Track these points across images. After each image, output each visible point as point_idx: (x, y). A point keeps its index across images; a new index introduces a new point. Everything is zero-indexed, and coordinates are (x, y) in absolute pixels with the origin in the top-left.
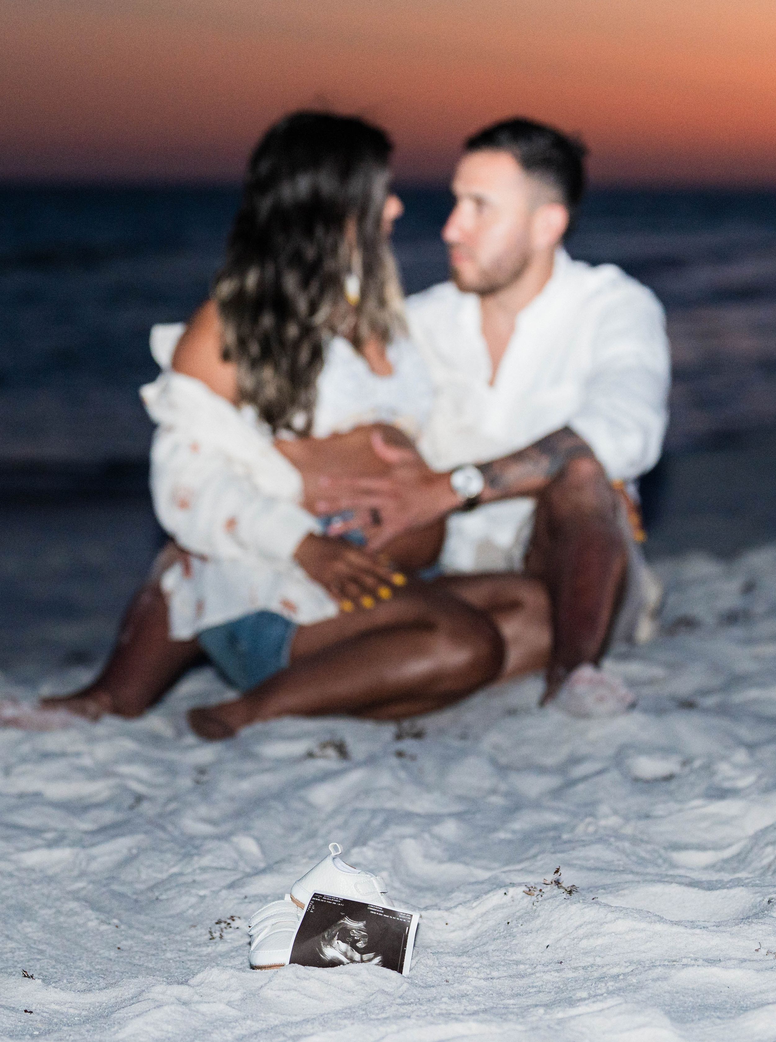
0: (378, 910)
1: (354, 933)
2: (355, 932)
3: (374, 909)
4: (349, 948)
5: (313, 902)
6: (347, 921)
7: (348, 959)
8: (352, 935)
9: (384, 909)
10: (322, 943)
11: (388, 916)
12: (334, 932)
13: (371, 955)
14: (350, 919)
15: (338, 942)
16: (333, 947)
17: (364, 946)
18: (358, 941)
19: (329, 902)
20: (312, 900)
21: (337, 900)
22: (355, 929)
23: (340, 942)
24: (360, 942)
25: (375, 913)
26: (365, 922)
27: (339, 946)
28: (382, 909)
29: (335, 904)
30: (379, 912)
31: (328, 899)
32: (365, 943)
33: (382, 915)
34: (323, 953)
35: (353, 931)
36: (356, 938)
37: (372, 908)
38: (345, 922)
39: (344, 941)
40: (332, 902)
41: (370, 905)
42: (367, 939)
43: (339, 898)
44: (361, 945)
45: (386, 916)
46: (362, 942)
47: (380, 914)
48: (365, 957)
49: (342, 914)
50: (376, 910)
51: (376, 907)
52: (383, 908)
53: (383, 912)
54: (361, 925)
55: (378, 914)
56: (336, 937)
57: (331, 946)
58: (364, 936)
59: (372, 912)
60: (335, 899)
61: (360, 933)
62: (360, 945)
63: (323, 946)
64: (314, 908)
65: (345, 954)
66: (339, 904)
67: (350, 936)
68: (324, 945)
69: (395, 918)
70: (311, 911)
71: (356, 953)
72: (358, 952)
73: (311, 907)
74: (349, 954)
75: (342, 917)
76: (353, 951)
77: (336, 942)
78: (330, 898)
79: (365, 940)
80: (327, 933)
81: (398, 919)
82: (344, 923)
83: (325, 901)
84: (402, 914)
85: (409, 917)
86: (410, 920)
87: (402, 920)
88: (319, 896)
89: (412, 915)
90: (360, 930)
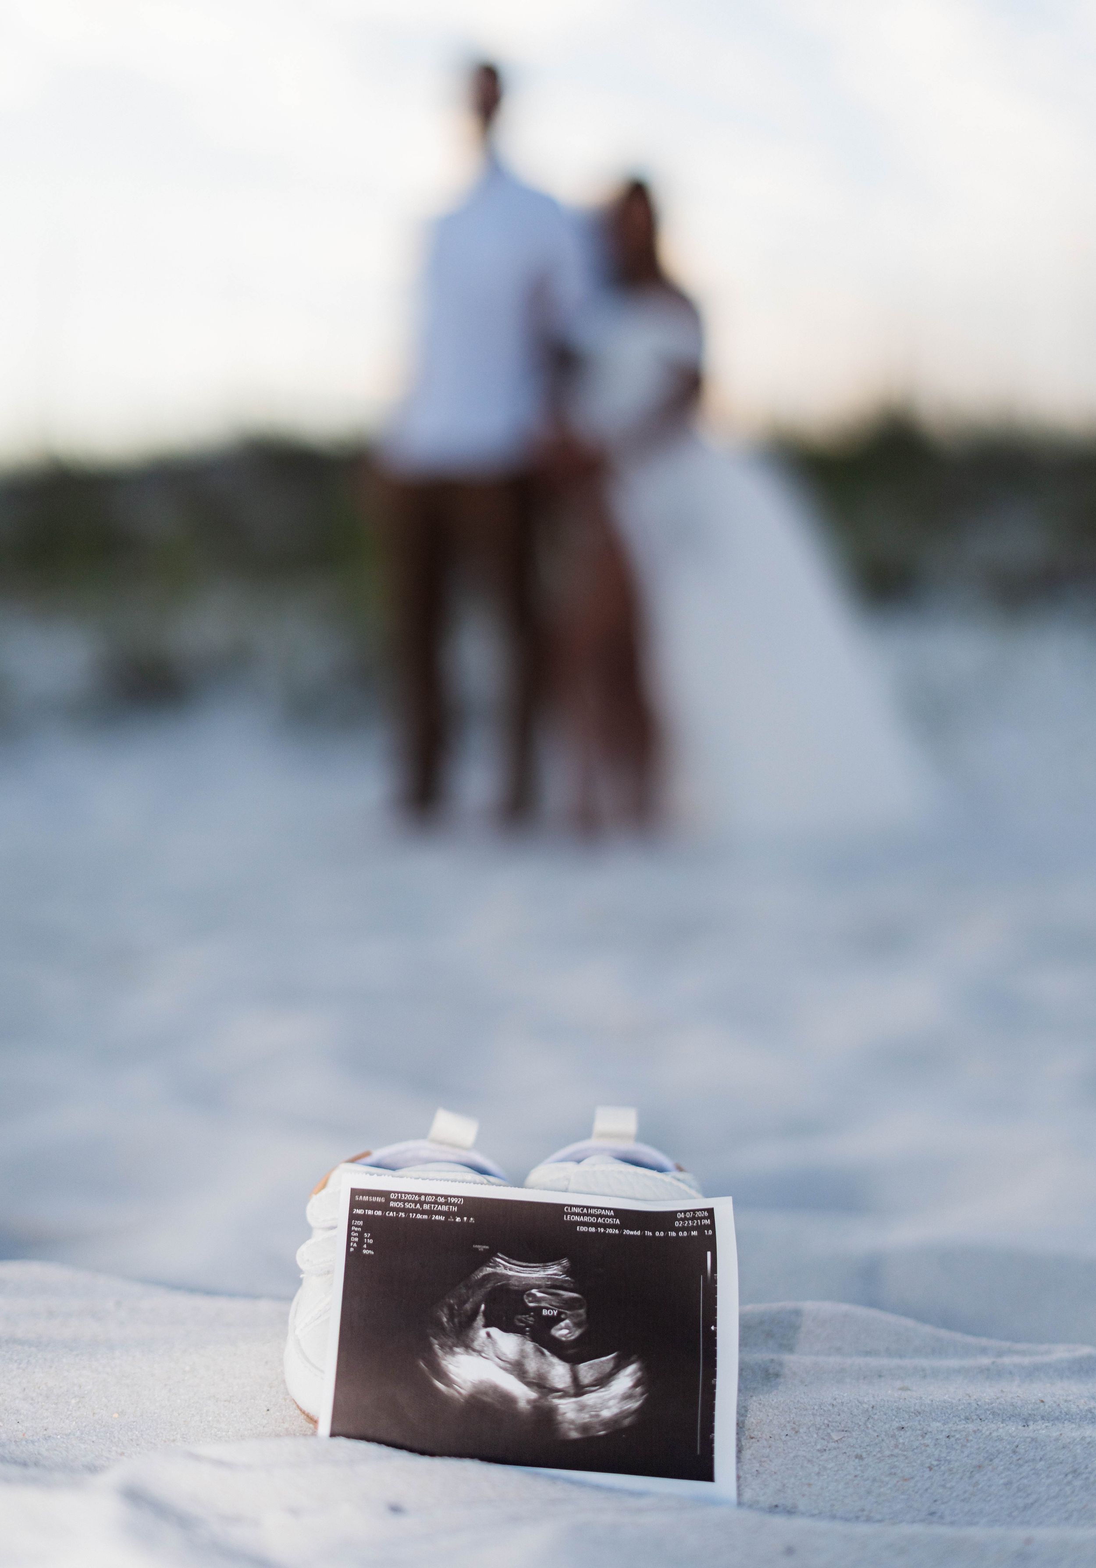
0: (600, 1220)
1: (536, 1299)
2: (539, 1295)
3: (586, 1219)
4: (530, 1346)
5: (361, 1223)
6: (505, 1267)
7: (529, 1384)
8: (531, 1305)
9: (619, 1213)
10: (435, 1342)
11: (639, 1233)
12: (468, 1306)
13: (606, 1361)
14: (514, 1262)
15: (488, 1335)
16: (474, 1350)
17: (577, 1333)
18: (556, 1320)
19: (419, 1216)
20: (352, 1217)
21: (441, 1204)
22: (538, 1287)
23: (494, 1331)
24: (563, 1324)
25: (593, 1230)
26: (565, 1262)
27: (494, 1343)
28: (612, 1213)
29: (442, 1218)
30: (606, 1226)
31: (408, 1206)
32: (577, 1325)
33: (617, 1232)
34: (442, 1375)
35: (534, 1291)
36: (545, 1312)
37: (578, 1214)
38: (500, 1270)
39: (508, 1327)
40: (430, 1213)
41: (571, 1206)
42: (582, 1311)
43: (446, 1197)
44: (565, 1332)
45: (632, 1233)
46: (567, 1321)
47: (610, 1231)
48: (587, 1371)
49: (481, 1248)
50: (592, 1220)
51: (592, 1211)
52: (615, 1210)
53: (618, 1222)
54: (553, 1271)
55: (602, 1230)
56: (480, 1320)
57: (468, 1347)
58: (570, 1304)
59: (584, 1229)
60: (436, 1203)
61: (558, 1295)
62: (562, 1332)
63: (440, 1352)
64: (371, 1241)
65: (518, 1369)
66: (458, 1219)
67: (529, 1310)
68: (442, 1346)
69: (662, 1234)
70: (365, 1252)
71: (555, 1360)
72: (563, 1358)
73: (361, 1236)
74: (532, 1366)
75: (486, 1259)
76: (543, 1354)
77: (483, 1333)
78: (415, 1202)
79: (579, 1315)
80: (446, 1310)
81: (674, 1234)
82: (494, 1274)
83: (402, 1215)
84: (682, 1215)
85: (705, 1218)
86: (712, 1226)
87: (685, 1234)
88: (374, 1199)
89: (711, 1211)
90: (552, 1286)
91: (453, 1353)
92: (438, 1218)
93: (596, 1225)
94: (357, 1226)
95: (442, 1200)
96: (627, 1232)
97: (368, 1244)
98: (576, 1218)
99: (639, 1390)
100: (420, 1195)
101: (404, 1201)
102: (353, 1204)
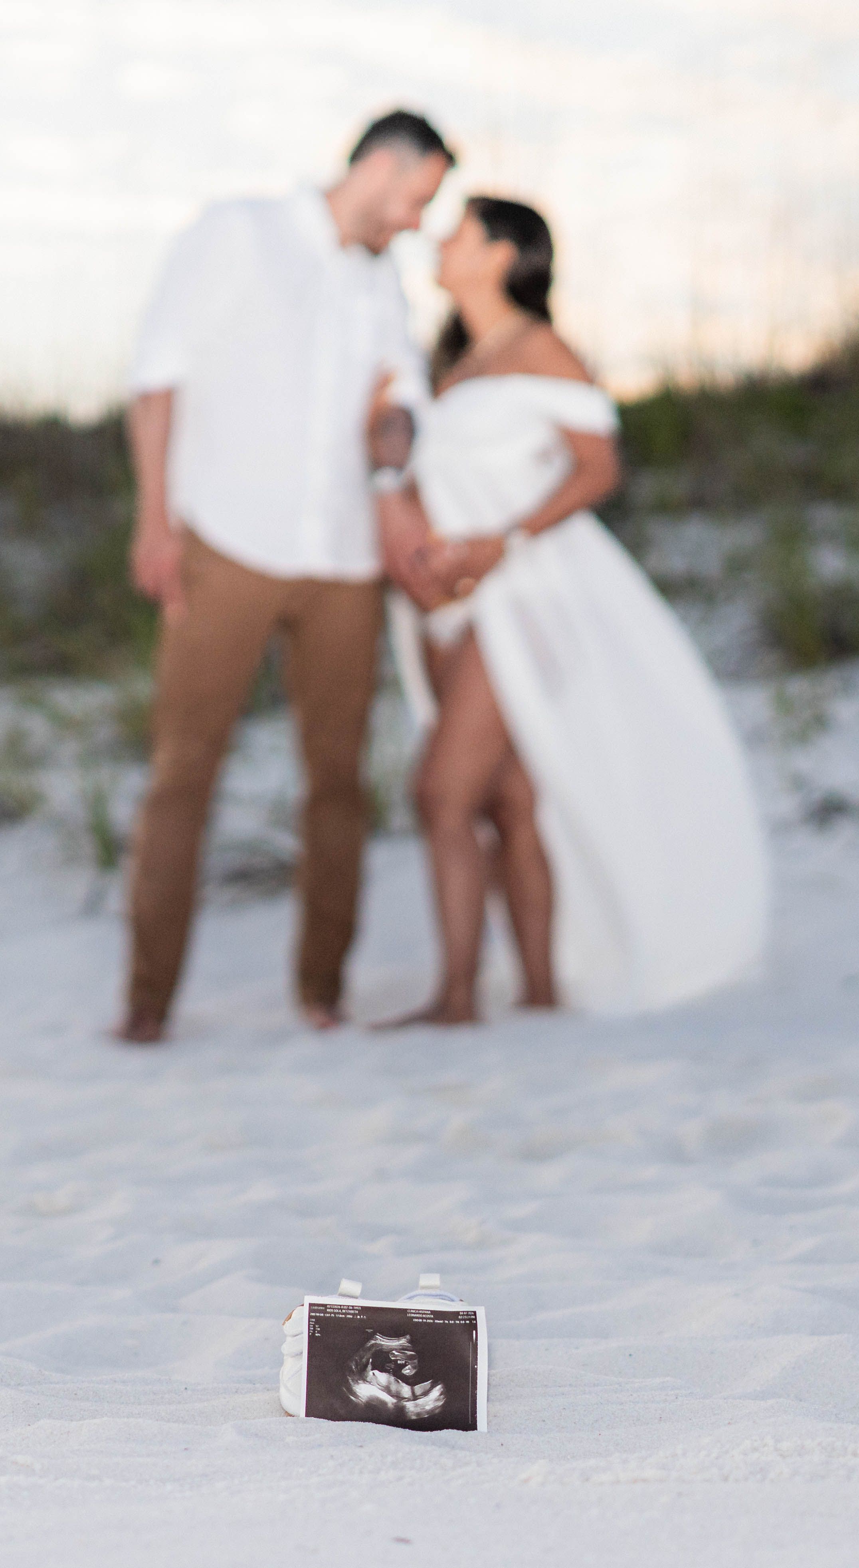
0: (424, 1316)
1: (396, 1356)
2: (396, 1353)
3: (418, 1315)
4: (392, 1378)
5: (314, 1320)
6: (381, 1340)
7: (392, 1396)
8: (393, 1358)
9: (433, 1312)
10: (350, 1378)
11: (442, 1322)
12: (364, 1360)
13: (427, 1384)
14: (384, 1337)
15: (374, 1374)
16: (367, 1382)
17: (414, 1372)
18: (404, 1366)
19: (341, 1316)
20: (310, 1317)
21: (351, 1310)
22: (396, 1350)
23: (376, 1372)
24: (407, 1367)
25: (421, 1320)
26: (408, 1337)
27: (376, 1378)
28: (430, 1312)
29: (351, 1317)
30: (426, 1319)
31: (335, 1311)
32: (414, 1368)
33: (432, 1321)
34: (354, 1394)
35: (394, 1352)
36: (399, 1362)
37: (414, 1313)
38: (378, 1342)
39: (382, 1370)
40: (345, 1314)
41: (411, 1309)
42: (416, 1361)
43: (353, 1306)
44: (408, 1371)
45: (439, 1322)
46: (409, 1366)
47: (428, 1321)
48: (419, 1389)
49: (370, 1331)
50: (421, 1316)
51: (421, 1312)
53: (432, 1316)
54: (403, 1341)
55: (425, 1321)
56: (370, 1367)
57: (365, 1380)
58: (411, 1358)
59: (416, 1320)
60: (348, 1309)
61: (403, 1353)
62: (407, 1371)
63: (352, 1383)
64: (319, 1329)
65: (387, 1389)
66: (358, 1317)
67: (391, 1361)
68: (353, 1380)
69: (453, 1322)
70: (316, 1335)
71: (404, 1385)
72: (407, 1383)
73: (314, 1327)
74: (394, 1388)
75: (371, 1336)
76: (398, 1382)
77: (371, 1373)
78: (339, 1309)
79: (415, 1363)
80: (354, 1363)
81: (458, 1322)
82: (376, 1344)
83: (333, 1315)
84: (462, 1313)
85: (472, 1315)
86: (475, 1319)
87: (464, 1322)
88: (320, 1308)
89: (475, 1312)
90: (402, 1349)
91: (358, 1383)
92: (349, 1316)
93: (422, 1318)
94: (312, 1322)
95: (351, 1308)
96: (437, 1321)
97: (318, 1331)
98: (413, 1315)
99: (442, 1396)
100: (341, 1306)
101: (333, 1309)
102: (311, 1311)
